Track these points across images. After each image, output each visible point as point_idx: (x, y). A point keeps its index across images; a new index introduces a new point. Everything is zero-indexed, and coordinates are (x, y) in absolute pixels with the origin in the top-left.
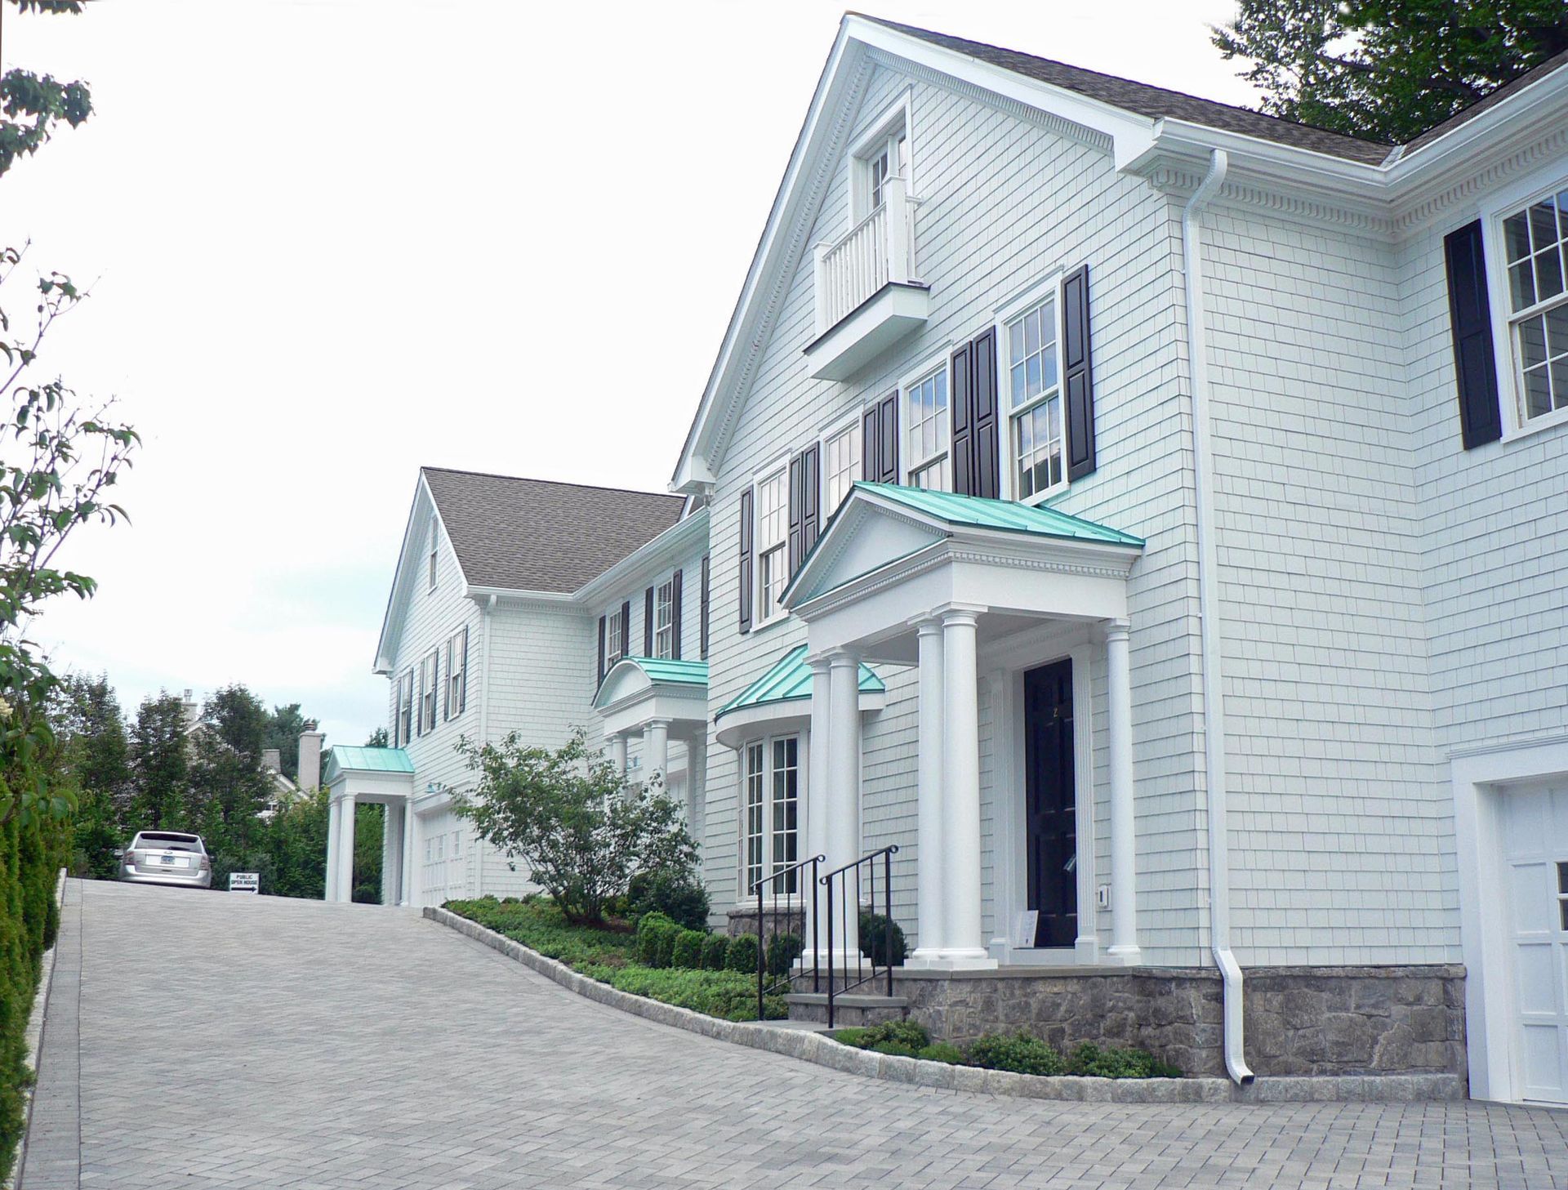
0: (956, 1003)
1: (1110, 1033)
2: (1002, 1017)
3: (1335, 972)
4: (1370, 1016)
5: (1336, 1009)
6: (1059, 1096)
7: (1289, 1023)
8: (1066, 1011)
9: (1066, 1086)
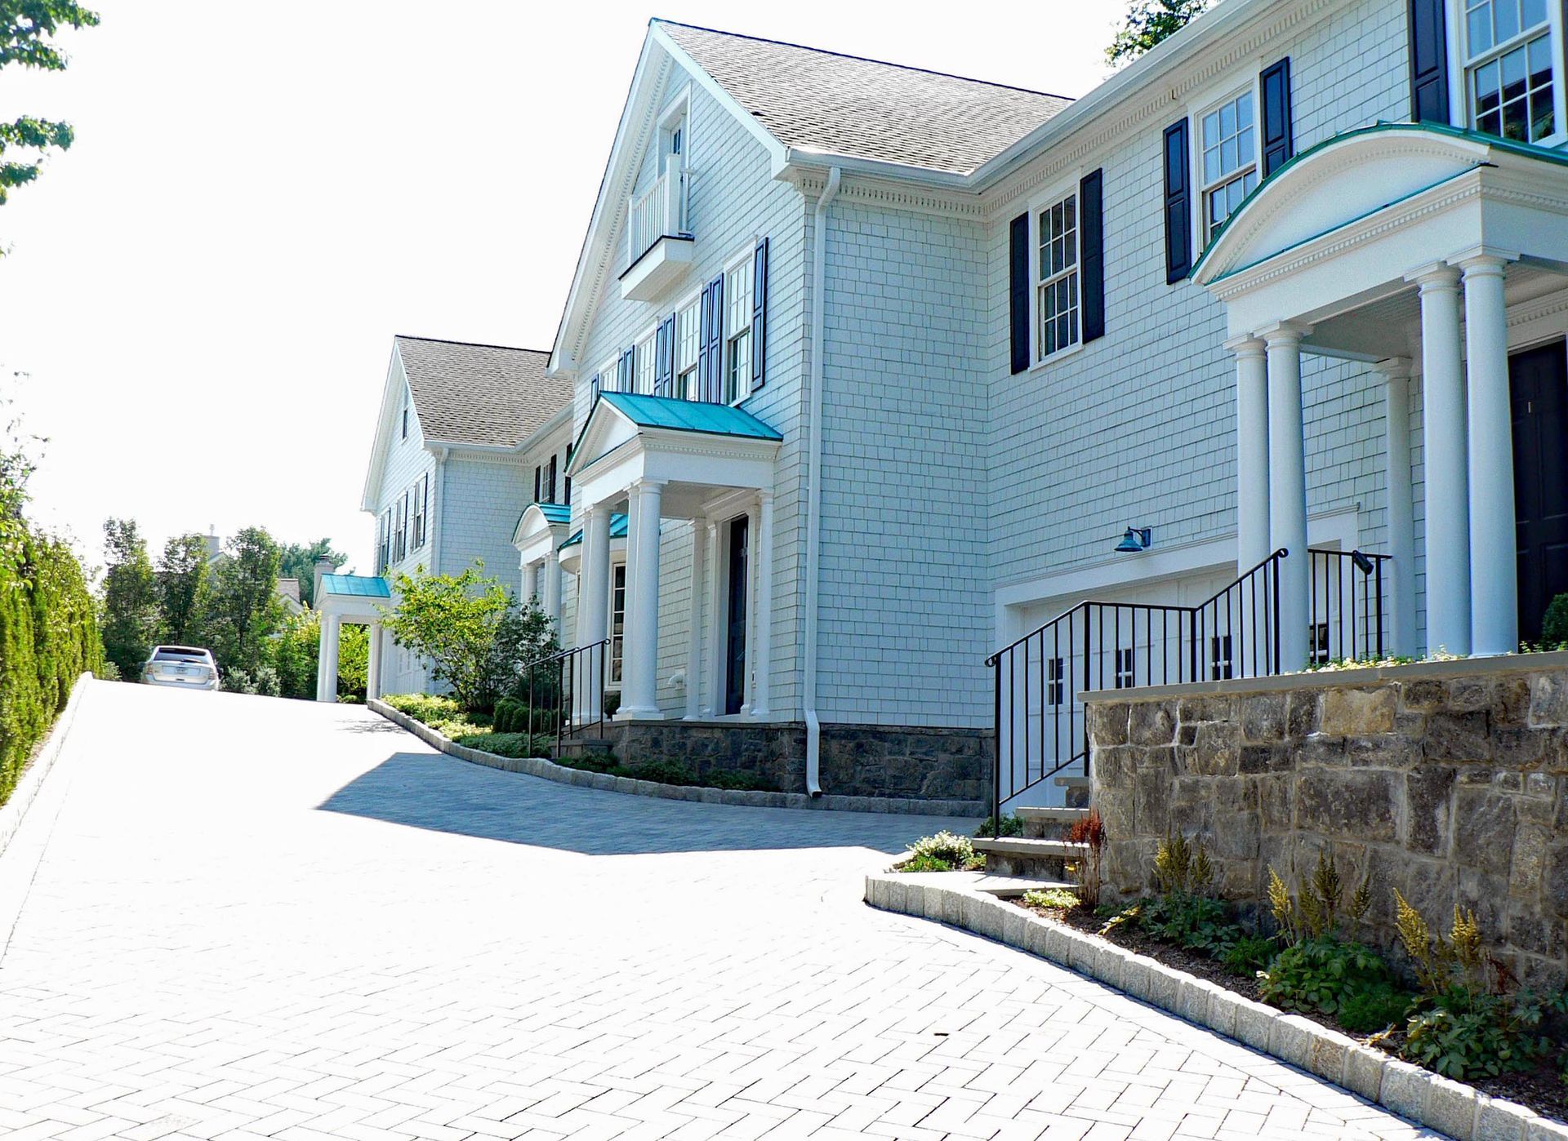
0: (633, 741)
1: (744, 766)
2: (665, 751)
3: (894, 729)
4: (921, 761)
5: (895, 754)
6: (685, 799)
7: (858, 761)
8: (713, 750)
9: (690, 792)
